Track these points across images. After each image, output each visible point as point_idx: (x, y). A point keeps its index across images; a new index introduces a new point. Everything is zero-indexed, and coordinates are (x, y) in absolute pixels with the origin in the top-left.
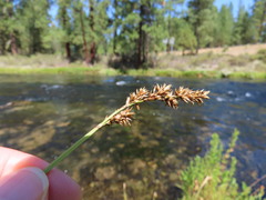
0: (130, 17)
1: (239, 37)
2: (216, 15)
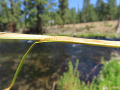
0: (32, 10)
2: (70, 12)
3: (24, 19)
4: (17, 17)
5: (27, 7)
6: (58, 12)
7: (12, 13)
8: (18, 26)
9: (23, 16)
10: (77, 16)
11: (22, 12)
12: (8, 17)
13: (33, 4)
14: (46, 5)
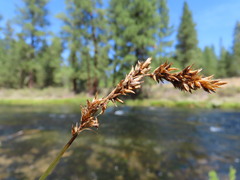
0: (128, 57)
1: (224, 72)
2: (201, 55)
3: (112, 72)
4: (101, 70)
5: (119, 52)
6: (175, 58)
7: (96, 64)
8: (101, 84)
9: (111, 67)
10: (220, 62)
11: (111, 61)
12: (88, 70)
13: (129, 48)
14: (153, 47)
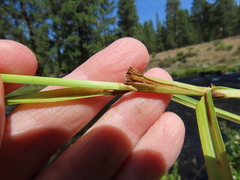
0: (70, 38)
1: (161, 45)
2: (141, 31)
3: (56, 55)
4: (42, 55)
5: (60, 32)
8: (46, 70)
9: (54, 50)
